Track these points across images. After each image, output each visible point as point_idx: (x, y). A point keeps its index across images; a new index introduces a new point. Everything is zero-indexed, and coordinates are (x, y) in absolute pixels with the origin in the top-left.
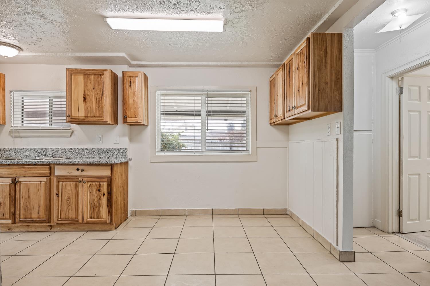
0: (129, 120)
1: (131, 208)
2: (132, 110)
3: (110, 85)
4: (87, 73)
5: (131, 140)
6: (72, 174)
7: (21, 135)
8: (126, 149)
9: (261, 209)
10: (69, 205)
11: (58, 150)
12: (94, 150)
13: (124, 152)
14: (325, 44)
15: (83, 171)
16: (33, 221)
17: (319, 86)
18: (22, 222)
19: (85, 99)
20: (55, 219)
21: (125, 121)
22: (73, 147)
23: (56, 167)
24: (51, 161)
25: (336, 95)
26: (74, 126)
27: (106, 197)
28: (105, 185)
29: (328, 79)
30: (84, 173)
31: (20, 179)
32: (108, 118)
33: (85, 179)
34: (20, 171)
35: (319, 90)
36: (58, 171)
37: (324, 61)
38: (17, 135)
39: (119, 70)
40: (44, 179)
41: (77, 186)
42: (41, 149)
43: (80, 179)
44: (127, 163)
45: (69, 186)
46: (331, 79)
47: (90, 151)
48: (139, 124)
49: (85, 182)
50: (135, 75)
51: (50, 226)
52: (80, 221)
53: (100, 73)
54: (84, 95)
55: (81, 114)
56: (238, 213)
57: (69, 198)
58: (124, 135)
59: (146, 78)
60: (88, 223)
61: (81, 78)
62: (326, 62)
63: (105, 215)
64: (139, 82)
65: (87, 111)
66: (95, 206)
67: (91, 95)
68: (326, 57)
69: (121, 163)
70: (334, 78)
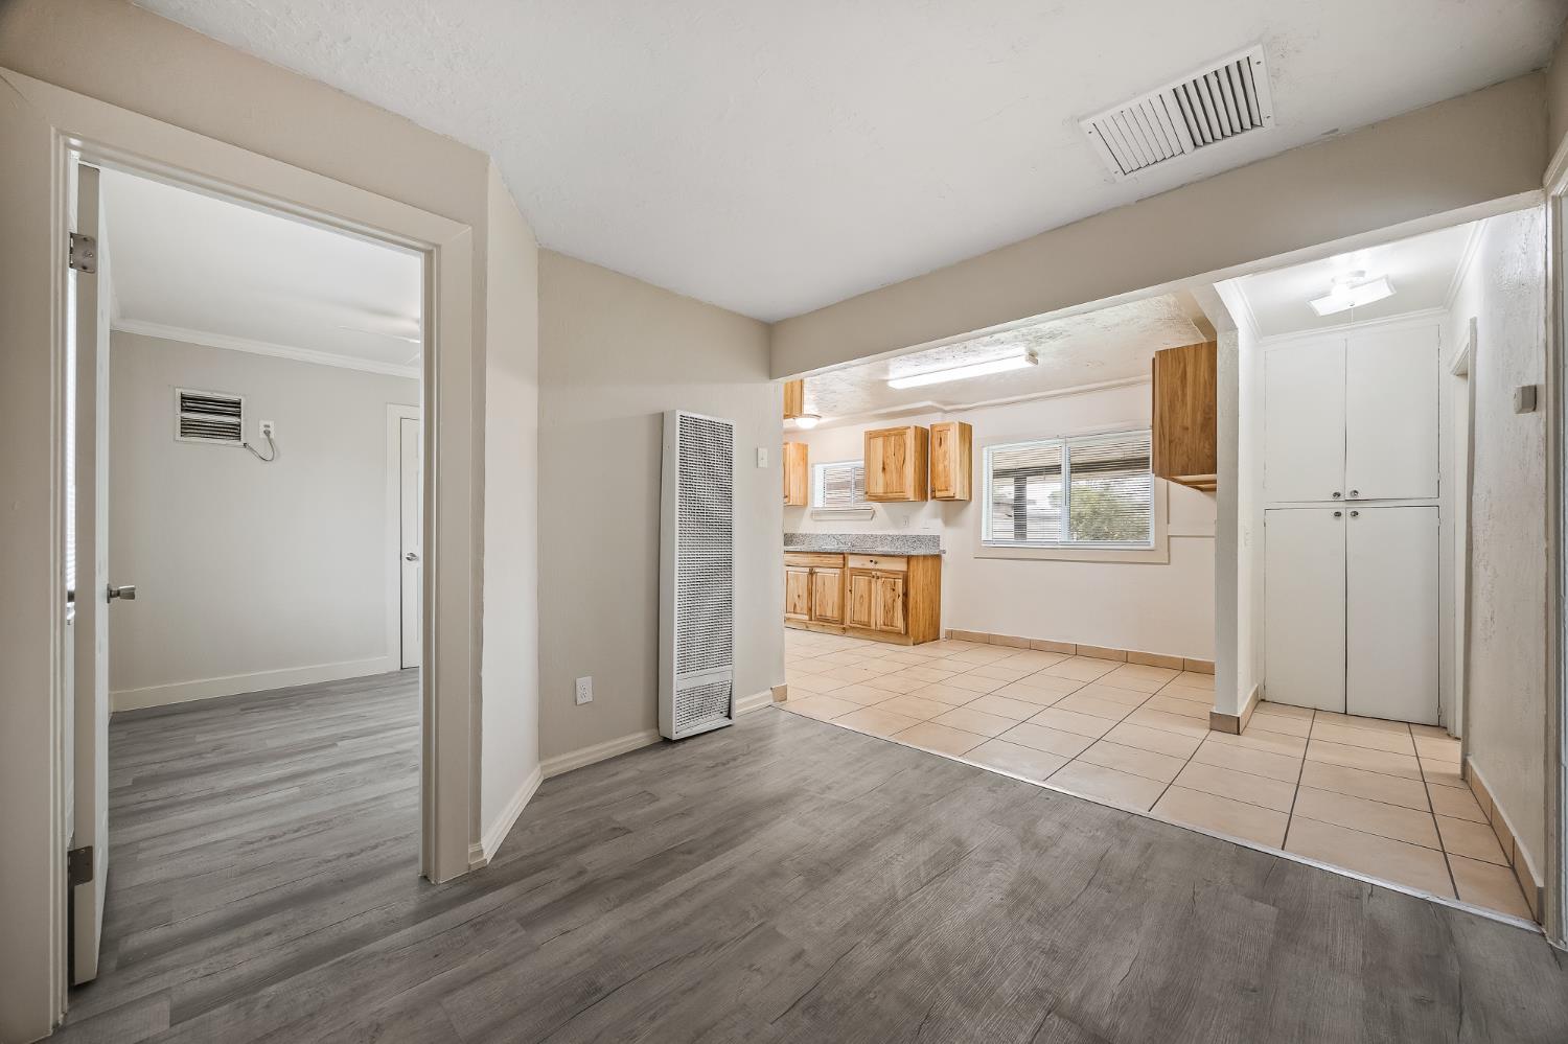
0: (938, 494)
1: (944, 626)
2: (943, 479)
3: (913, 449)
4: (885, 435)
5: (947, 522)
6: (865, 567)
7: (823, 518)
8: (938, 537)
9: (1179, 659)
10: (861, 604)
11: (858, 537)
12: (898, 538)
13: (936, 540)
14: (1182, 365)
15: (876, 563)
16: (827, 621)
17: (1171, 434)
18: (818, 620)
19: (884, 469)
20: (847, 622)
21: (934, 497)
22: (874, 533)
23: (850, 557)
24: (844, 548)
25: (1204, 447)
26: (877, 506)
27: (901, 598)
28: (900, 583)
29: (1188, 422)
30: (878, 566)
31: (817, 570)
32: (910, 491)
33: (879, 574)
34: (816, 560)
35: (1170, 442)
36: (853, 562)
37: (1180, 393)
38: (818, 518)
39: (925, 422)
40: (838, 571)
41: (870, 582)
42: (840, 535)
43: (874, 573)
44: (937, 557)
45: (862, 581)
46: (1194, 421)
47: (894, 539)
48: (950, 499)
49: (878, 578)
50: (946, 428)
51: (844, 629)
52: (873, 627)
53: (900, 433)
54: (884, 464)
55: (879, 490)
56: (1126, 659)
57: (862, 596)
58: (936, 517)
59: (966, 431)
60: (882, 631)
61: (879, 442)
62: (1184, 395)
63: (899, 623)
64: (953, 439)
65: (886, 485)
66: (889, 610)
67: (891, 467)
68: (1184, 386)
69: (925, 557)
70: (1199, 418)
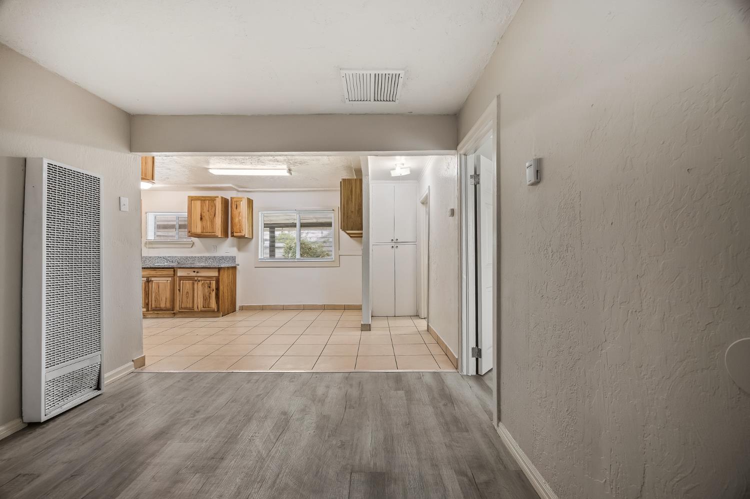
0: (235, 234)
1: (238, 304)
2: (238, 227)
3: (220, 208)
4: (203, 199)
5: (239, 249)
6: (190, 275)
7: (154, 246)
8: (235, 257)
10: (187, 297)
11: (182, 257)
12: (210, 258)
13: (233, 259)
15: (198, 272)
16: (161, 310)
18: (154, 310)
19: (201, 219)
20: (177, 308)
21: (232, 236)
22: (194, 255)
23: (179, 270)
24: (174, 265)
25: (359, 220)
26: (194, 239)
27: (214, 292)
28: (214, 283)
29: (353, 209)
30: (199, 274)
31: (153, 279)
32: (219, 232)
33: (199, 278)
34: (153, 273)
35: (347, 217)
36: (180, 273)
37: (350, 197)
38: (151, 246)
39: (228, 195)
40: (170, 279)
41: (193, 284)
42: (169, 257)
43: (196, 278)
44: (235, 267)
45: (187, 284)
47: (207, 258)
48: (243, 237)
49: (199, 281)
50: (240, 199)
51: (174, 313)
52: (196, 309)
53: (212, 199)
54: (201, 216)
55: (199, 230)
57: (187, 292)
58: (233, 246)
59: (250, 201)
60: (201, 311)
61: (198, 203)
62: (352, 198)
63: (213, 305)
64: (244, 206)
65: (203, 228)
66: (206, 299)
67: (207, 216)
68: (352, 195)
69: (228, 268)
